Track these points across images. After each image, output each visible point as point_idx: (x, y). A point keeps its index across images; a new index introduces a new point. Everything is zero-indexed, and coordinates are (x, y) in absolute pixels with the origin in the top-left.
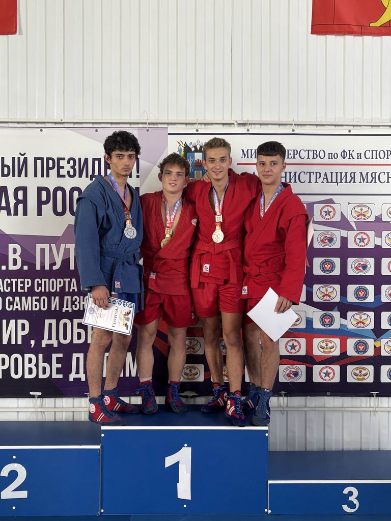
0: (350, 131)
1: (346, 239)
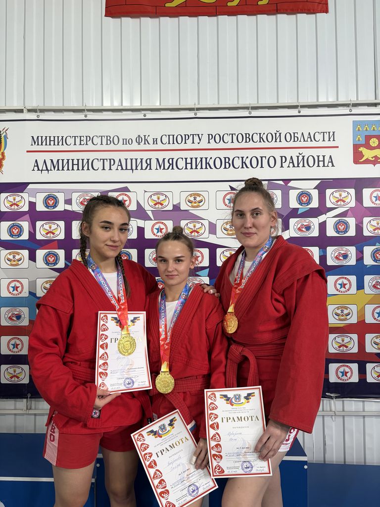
0: (145, 116)
1: (144, 228)
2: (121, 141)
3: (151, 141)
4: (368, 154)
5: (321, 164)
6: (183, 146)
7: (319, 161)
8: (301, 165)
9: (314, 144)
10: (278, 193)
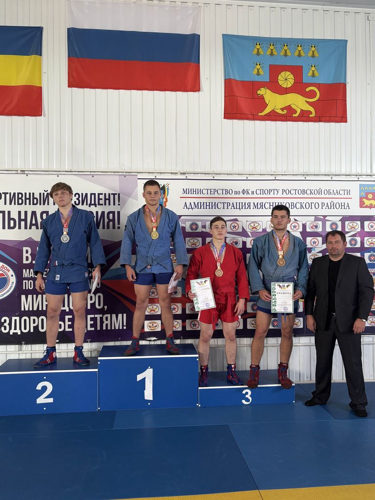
0: (247, 178)
1: (246, 242)
2: (234, 192)
3: (250, 193)
4: (367, 202)
6: (268, 196)
7: (342, 206)
8: (332, 208)
9: (339, 196)
10: (320, 223)
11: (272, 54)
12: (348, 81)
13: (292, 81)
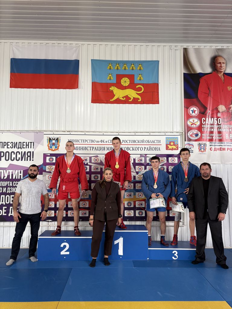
0: (103, 134)
2: (96, 142)
3: (105, 142)
4: (170, 147)
5: (156, 150)
7: (156, 149)
8: (150, 150)
9: (154, 144)
10: (143, 158)
11: (118, 69)
12: (160, 81)
13: (129, 83)
